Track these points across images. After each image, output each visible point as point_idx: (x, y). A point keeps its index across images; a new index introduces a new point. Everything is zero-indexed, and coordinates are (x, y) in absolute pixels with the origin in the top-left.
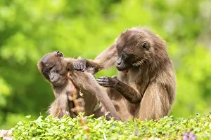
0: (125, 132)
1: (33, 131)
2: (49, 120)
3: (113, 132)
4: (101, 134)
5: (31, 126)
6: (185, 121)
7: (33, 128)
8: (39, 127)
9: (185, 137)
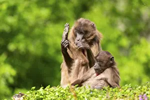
0: (99, 96)
1: (37, 97)
2: (48, 90)
3: (92, 96)
4: (84, 97)
5: (36, 94)
6: (139, 87)
7: (37, 95)
8: (41, 95)
9: (140, 98)
